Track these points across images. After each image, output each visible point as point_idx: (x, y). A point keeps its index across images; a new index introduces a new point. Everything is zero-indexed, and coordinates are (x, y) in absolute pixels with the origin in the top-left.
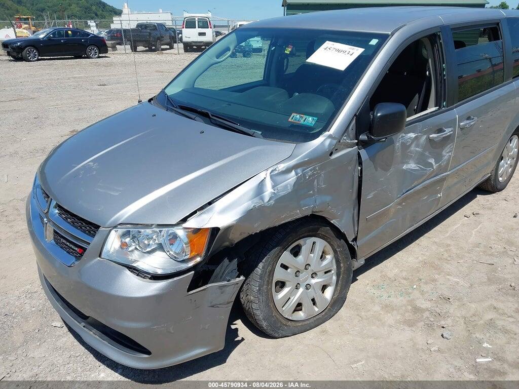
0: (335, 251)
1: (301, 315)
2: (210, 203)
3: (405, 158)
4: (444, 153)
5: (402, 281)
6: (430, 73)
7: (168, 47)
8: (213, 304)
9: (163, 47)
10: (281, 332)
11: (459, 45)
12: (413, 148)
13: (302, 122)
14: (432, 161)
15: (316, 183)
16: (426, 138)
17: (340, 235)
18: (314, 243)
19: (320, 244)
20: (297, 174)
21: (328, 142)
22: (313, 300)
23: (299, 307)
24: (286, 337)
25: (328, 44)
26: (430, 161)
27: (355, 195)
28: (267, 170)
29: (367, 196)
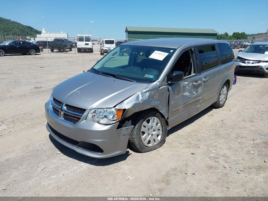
0: (161, 123)
1: (150, 145)
2: (122, 102)
3: (184, 91)
4: (199, 90)
5: (185, 136)
6: (191, 62)
7: (69, 50)
8: (124, 134)
9: (67, 50)
10: (144, 151)
11: (201, 52)
12: (187, 87)
13: (149, 77)
14: (194, 93)
15: (155, 97)
16: (192, 84)
17: (163, 116)
18: (154, 119)
19: (156, 119)
20: (149, 93)
21: (158, 83)
22: (154, 140)
23: (149, 142)
24: (145, 152)
25: (156, 52)
26: (193, 92)
27: (167, 102)
28: (140, 91)
29: (172, 103)
